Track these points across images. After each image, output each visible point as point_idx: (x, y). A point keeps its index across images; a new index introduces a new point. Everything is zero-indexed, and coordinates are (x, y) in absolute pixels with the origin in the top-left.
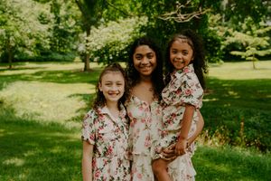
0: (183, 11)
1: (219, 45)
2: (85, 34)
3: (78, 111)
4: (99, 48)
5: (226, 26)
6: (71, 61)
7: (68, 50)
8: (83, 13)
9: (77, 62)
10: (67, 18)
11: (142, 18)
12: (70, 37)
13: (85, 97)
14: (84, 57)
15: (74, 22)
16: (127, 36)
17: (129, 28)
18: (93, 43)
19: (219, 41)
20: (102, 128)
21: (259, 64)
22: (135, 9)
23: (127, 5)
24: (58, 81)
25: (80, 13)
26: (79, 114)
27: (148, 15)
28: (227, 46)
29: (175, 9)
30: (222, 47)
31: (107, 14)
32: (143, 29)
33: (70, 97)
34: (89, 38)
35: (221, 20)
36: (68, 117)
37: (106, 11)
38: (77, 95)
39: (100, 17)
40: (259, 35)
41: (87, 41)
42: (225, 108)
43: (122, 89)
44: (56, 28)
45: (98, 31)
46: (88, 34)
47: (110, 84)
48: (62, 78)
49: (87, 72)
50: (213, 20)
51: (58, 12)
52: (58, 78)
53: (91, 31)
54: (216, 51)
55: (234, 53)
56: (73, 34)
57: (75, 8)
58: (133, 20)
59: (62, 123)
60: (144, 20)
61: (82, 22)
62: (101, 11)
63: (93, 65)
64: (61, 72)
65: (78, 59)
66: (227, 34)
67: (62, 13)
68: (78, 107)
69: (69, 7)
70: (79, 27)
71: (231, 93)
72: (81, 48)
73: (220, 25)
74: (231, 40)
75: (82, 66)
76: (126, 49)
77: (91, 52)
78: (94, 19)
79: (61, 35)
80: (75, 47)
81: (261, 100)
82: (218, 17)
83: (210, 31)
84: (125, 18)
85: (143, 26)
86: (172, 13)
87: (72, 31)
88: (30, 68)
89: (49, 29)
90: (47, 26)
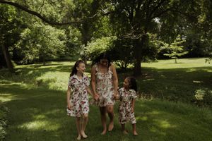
1: (156, 51)
2: (84, 45)
4: (91, 52)
7: (75, 54)
10: (74, 37)
12: (75, 47)
14: (84, 58)
15: (77, 39)
16: (106, 46)
17: (107, 42)
18: (88, 50)
19: (156, 49)
21: (179, 61)
23: (106, 30)
25: (81, 34)
27: (118, 35)
28: (161, 51)
29: (131, 32)
30: (158, 52)
31: (95, 34)
32: (114, 42)
34: (86, 48)
35: (158, 36)
37: (94, 32)
39: (92, 36)
40: (178, 45)
44: (68, 42)
46: (86, 46)
50: (152, 37)
51: (68, 33)
53: (88, 44)
54: (154, 55)
56: (77, 46)
57: (78, 32)
58: (108, 38)
60: (115, 38)
61: (82, 39)
62: (92, 32)
63: (88, 62)
64: (71, 66)
65: (80, 59)
67: (71, 34)
69: (75, 31)
70: (80, 42)
71: (162, 76)
72: (82, 53)
73: (157, 40)
77: (87, 55)
78: (88, 37)
79: (70, 46)
80: (78, 53)
81: (178, 79)
82: (155, 35)
83: (151, 43)
84: (105, 36)
86: (129, 34)
87: (76, 44)
88: (54, 64)
89: (64, 44)
90: (63, 42)
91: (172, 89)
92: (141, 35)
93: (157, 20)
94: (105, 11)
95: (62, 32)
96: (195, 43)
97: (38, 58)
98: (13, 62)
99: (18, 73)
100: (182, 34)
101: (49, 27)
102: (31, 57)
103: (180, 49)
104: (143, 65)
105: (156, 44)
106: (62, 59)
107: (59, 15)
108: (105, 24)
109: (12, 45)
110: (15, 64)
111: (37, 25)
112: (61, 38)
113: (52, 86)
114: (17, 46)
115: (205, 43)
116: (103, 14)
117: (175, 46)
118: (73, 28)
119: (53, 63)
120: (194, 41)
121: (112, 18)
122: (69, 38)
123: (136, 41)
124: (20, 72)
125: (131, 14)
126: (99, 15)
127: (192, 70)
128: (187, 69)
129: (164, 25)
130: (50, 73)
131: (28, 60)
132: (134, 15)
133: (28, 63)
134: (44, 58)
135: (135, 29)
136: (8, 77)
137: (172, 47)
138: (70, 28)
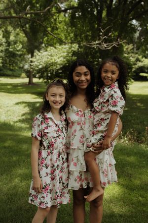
1: (131, 68)
2: (30, 56)
3: (23, 115)
4: (40, 67)
5: (137, 53)
6: (18, 76)
7: (17, 68)
8: (28, 39)
9: (23, 78)
10: (15, 43)
11: (74, 45)
12: (18, 58)
13: (29, 104)
14: (29, 74)
15: (21, 46)
16: (62, 59)
17: (64, 52)
18: (36, 63)
19: (131, 65)
20: (47, 128)
22: (69, 38)
23: (63, 35)
24: (8, 91)
25: (26, 39)
26: (24, 117)
27: (79, 43)
28: (137, 69)
29: (99, 39)
30: (134, 70)
31: (47, 41)
32: (74, 53)
33: (17, 104)
34: (33, 59)
35: (133, 49)
36: (16, 119)
37: (46, 38)
38: (23, 103)
39: (42, 43)
41: (31, 62)
42: (134, 116)
43: (63, 99)
44: (6, 50)
45: (39, 54)
46: (32, 56)
47: (54, 95)
48: (11, 89)
49: (31, 86)
50: (127, 49)
51: (9, 37)
52: (8, 89)
53: (35, 54)
54: (129, 73)
55: (142, 74)
56: (20, 56)
57: (22, 35)
58: (67, 46)
59: (12, 123)
60: (75, 47)
61: (28, 46)
62: (43, 38)
63: (35, 80)
64: (10, 84)
65: (24, 75)
66: (138, 60)
67: (12, 38)
68: (24, 112)
69: (18, 34)
70: (25, 50)
71: (138, 104)
72: (26, 67)
73: (133, 53)
74: (140, 64)
75: (27, 80)
76: (61, 69)
77: (34, 69)
78: (36, 44)
79: (11, 56)
80: (21, 65)
82: (131, 46)
83: (125, 57)
84: (61, 44)
85: (74, 51)
86: (97, 42)
87: (19, 53)
94: (63, 6)
116: (59, 11)
118: (15, 29)
121: (73, 16)
122: (9, 43)
125: (100, 12)
132: (104, 14)
138: (10, 28)
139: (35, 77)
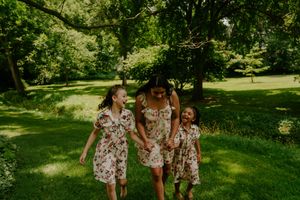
0: (194, 41)
1: (225, 65)
2: (123, 58)
4: (132, 68)
6: (112, 79)
7: (110, 71)
8: (120, 42)
9: (116, 80)
10: (108, 46)
12: (111, 61)
14: (123, 76)
15: (113, 49)
16: (153, 58)
17: (155, 52)
18: (129, 64)
21: (256, 79)
23: (154, 36)
25: (118, 42)
27: (170, 43)
28: (232, 65)
30: (228, 66)
31: (138, 41)
32: (165, 53)
34: (126, 61)
37: (137, 39)
39: (133, 45)
40: (256, 57)
41: (124, 64)
44: (100, 53)
45: (132, 56)
46: (125, 58)
51: (101, 42)
52: (102, 92)
53: (128, 56)
54: (221, 70)
55: (237, 70)
56: (113, 59)
57: (114, 38)
60: (166, 47)
61: (120, 49)
62: (134, 40)
63: (128, 82)
64: (104, 87)
65: (117, 77)
66: (233, 57)
67: (104, 42)
69: (110, 38)
70: (117, 53)
71: (232, 100)
72: (120, 69)
74: (234, 61)
76: (152, 68)
77: (127, 71)
78: (129, 47)
79: (104, 59)
80: (115, 68)
81: (255, 105)
82: (224, 43)
83: (216, 54)
84: (153, 45)
85: (166, 51)
86: (186, 42)
87: (112, 56)
88: (81, 85)
89: (95, 55)
90: (93, 53)
91: (247, 119)
92: (202, 43)
93: (225, 22)
94: (153, 9)
95: (92, 39)
96: (279, 54)
97: (58, 75)
98: (23, 81)
99: (31, 98)
100: (262, 41)
101: (74, 32)
102: (48, 75)
103: (258, 62)
104: (206, 85)
105: (224, 55)
106: (91, 76)
107: (87, 15)
108: (152, 28)
109: (22, 57)
110: (26, 85)
111: (56, 29)
112: (90, 48)
113: (77, 115)
114: (29, 59)
115: (294, 53)
116: (149, 14)
117: (251, 58)
118: (107, 34)
119: (79, 82)
120: (278, 51)
121: (162, 18)
122: (101, 47)
123: (195, 52)
124: (33, 96)
125: (189, 13)
126: (144, 14)
127: (275, 93)
128: (267, 91)
129: (236, 29)
130: (75, 96)
131: (45, 79)
132: (193, 14)
133: (45, 84)
134: (67, 76)
135: (194, 34)
136: (17, 102)
137: (247, 60)
138: (103, 33)
139: (128, 78)
